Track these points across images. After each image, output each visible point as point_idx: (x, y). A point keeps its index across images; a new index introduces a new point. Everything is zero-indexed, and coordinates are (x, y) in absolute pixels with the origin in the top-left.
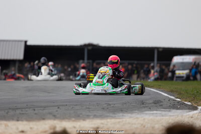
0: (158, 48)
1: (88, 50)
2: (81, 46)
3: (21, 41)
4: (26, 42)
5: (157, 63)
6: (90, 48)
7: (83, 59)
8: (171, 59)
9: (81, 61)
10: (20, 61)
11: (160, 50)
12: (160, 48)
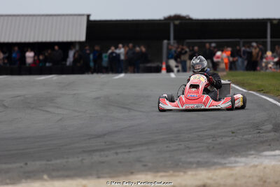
0: (271, 20)
1: (175, 26)
2: (165, 19)
3: (83, 15)
4: (88, 16)
5: (271, 42)
6: (177, 22)
9: (165, 42)
11: (275, 22)
12: (275, 19)
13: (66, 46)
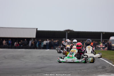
1: (68, 33)
2: (64, 31)
3: (35, 28)
4: (37, 29)
5: (102, 40)
6: (69, 32)
7: (65, 38)
8: (109, 38)
9: (64, 39)
10: (34, 39)
11: (104, 33)
12: (104, 32)
13: (29, 39)
